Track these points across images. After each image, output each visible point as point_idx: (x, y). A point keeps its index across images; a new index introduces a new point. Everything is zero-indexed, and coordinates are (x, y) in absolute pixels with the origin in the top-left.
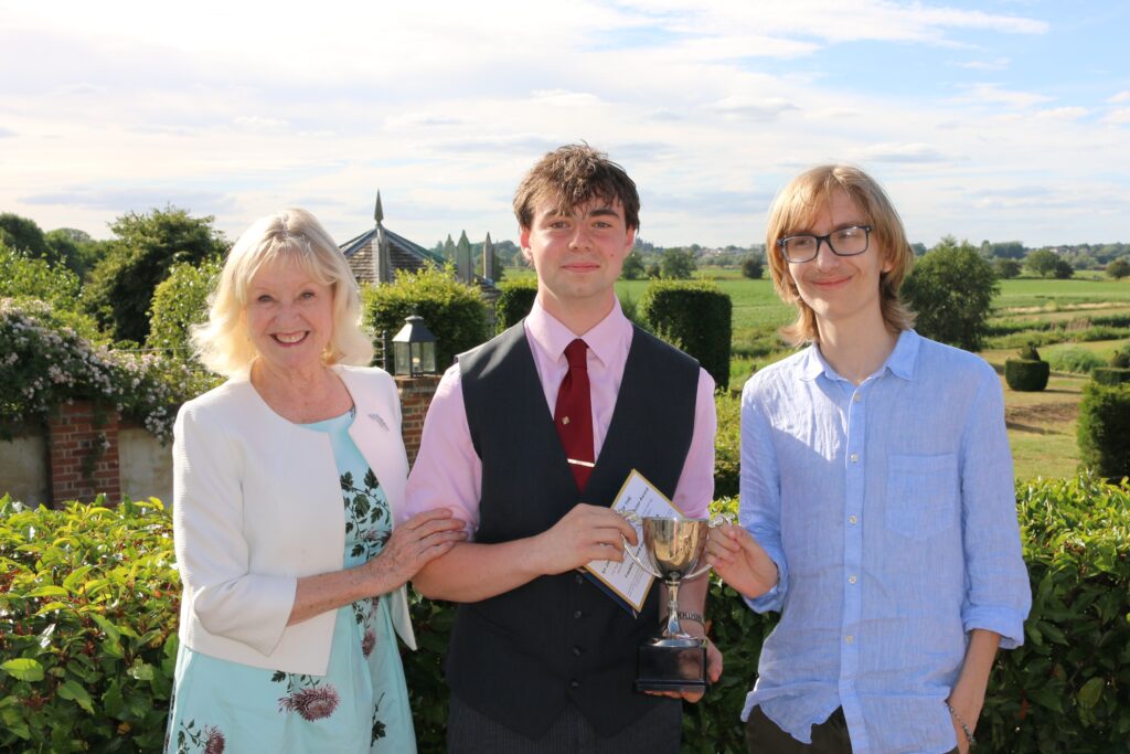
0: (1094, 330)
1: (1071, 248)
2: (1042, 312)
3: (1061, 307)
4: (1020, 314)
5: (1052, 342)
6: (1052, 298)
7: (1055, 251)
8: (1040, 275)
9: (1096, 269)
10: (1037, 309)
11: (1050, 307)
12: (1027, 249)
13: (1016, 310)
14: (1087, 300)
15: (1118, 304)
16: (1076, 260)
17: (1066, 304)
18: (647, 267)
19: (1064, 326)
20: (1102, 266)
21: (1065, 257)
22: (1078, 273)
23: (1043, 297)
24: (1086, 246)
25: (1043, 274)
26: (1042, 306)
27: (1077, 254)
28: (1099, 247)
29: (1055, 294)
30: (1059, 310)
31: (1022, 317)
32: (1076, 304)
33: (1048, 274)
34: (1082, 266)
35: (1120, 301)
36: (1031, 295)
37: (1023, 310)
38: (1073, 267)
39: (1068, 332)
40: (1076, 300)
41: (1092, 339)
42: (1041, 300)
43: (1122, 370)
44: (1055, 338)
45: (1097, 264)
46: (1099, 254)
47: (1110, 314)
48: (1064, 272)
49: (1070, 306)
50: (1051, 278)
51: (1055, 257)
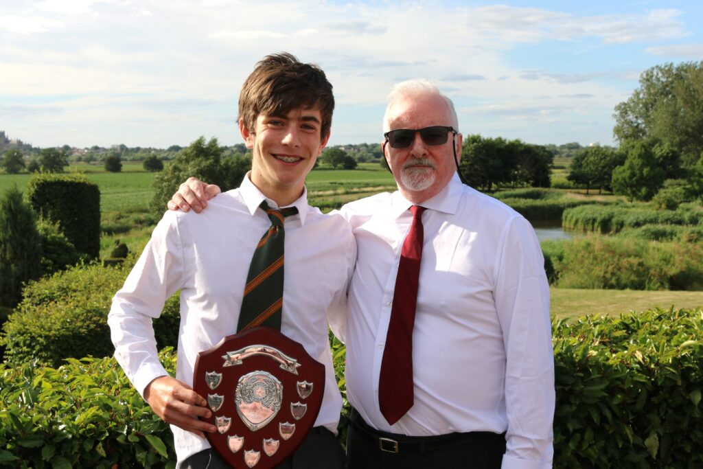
1: (354, 147)
2: (335, 195)
3: (348, 190)
4: (319, 196)
6: (342, 184)
7: (343, 149)
8: (333, 167)
9: (373, 162)
10: (330, 192)
11: (341, 190)
13: (316, 193)
14: (367, 185)
16: (358, 155)
17: (352, 188)
18: (27, 163)
20: (377, 159)
21: (350, 153)
22: (361, 165)
23: (335, 183)
24: (365, 145)
25: (335, 166)
26: (335, 189)
27: (359, 151)
28: (374, 146)
29: (344, 181)
30: (347, 193)
31: (321, 198)
32: (359, 188)
33: (339, 165)
34: (362, 160)
36: (327, 182)
37: (321, 193)
38: (356, 160)
40: (360, 185)
42: (334, 186)
45: (373, 158)
46: (374, 151)
48: (350, 164)
49: (355, 190)
50: (340, 169)
51: (343, 153)
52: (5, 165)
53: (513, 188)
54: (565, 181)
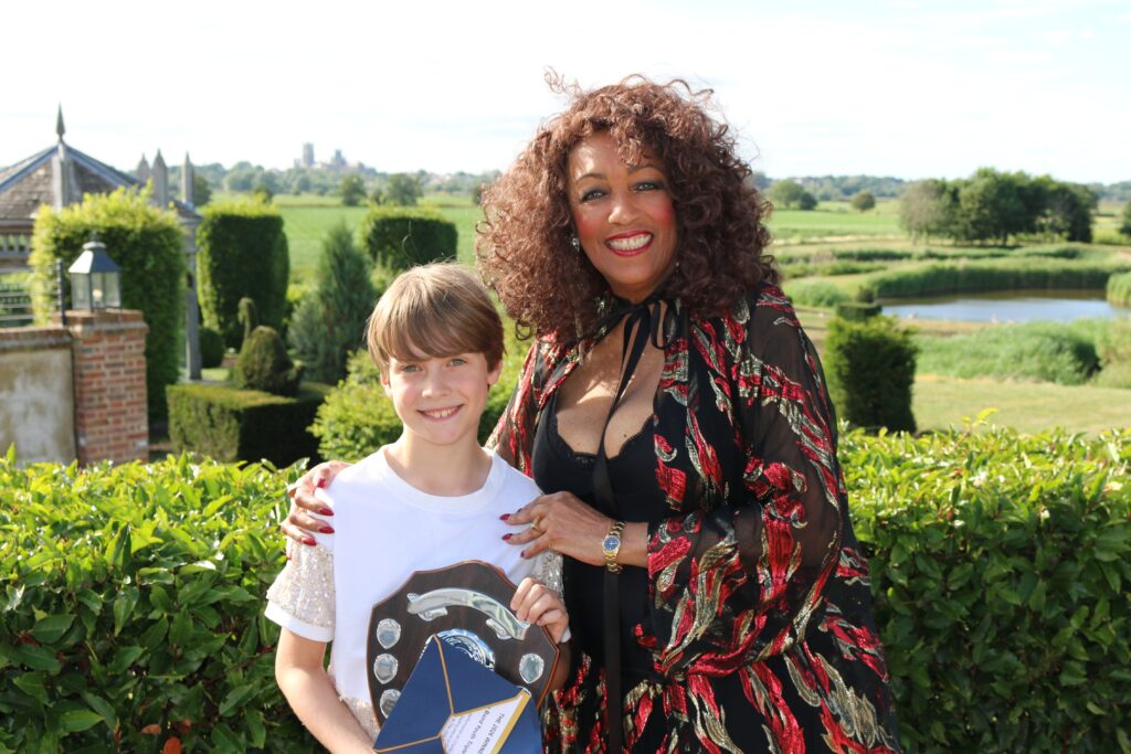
0: (839, 264)
1: (816, 180)
2: (787, 245)
3: (805, 239)
5: (795, 276)
6: (795, 231)
7: (799, 182)
8: (783, 206)
9: (842, 200)
10: (781, 242)
11: (795, 240)
12: (770, 180)
14: (831, 233)
15: (863, 237)
16: (820, 192)
17: (809, 236)
18: (370, 193)
19: (807, 260)
20: (847, 198)
21: (809, 189)
22: (823, 205)
23: (786, 229)
24: (831, 178)
25: (787, 204)
26: (785, 238)
27: (821, 185)
28: (843, 179)
29: (799, 226)
30: (803, 243)
32: (820, 236)
33: (794, 204)
34: (826, 198)
35: (865, 233)
38: (817, 198)
39: (811, 266)
40: (821, 233)
41: (836, 273)
42: (784, 233)
43: (866, 306)
44: (798, 272)
45: (842, 196)
46: (844, 185)
47: (855, 248)
48: (808, 203)
49: (814, 239)
50: (794, 209)
51: (799, 188)
52: (340, 195)
53: (1038, 242)
54: (1116, 236)
